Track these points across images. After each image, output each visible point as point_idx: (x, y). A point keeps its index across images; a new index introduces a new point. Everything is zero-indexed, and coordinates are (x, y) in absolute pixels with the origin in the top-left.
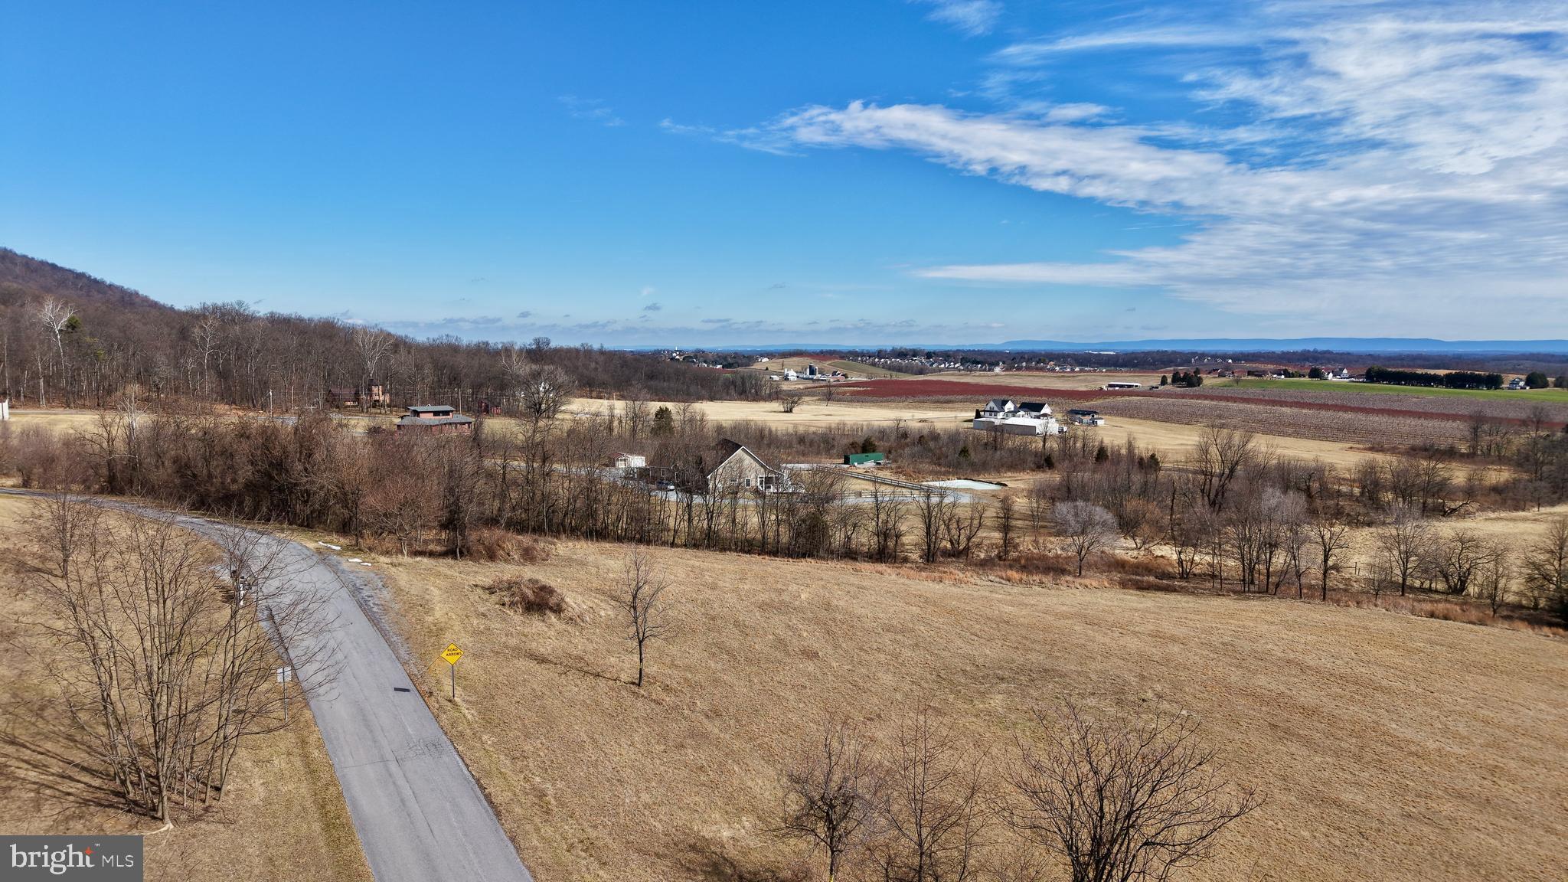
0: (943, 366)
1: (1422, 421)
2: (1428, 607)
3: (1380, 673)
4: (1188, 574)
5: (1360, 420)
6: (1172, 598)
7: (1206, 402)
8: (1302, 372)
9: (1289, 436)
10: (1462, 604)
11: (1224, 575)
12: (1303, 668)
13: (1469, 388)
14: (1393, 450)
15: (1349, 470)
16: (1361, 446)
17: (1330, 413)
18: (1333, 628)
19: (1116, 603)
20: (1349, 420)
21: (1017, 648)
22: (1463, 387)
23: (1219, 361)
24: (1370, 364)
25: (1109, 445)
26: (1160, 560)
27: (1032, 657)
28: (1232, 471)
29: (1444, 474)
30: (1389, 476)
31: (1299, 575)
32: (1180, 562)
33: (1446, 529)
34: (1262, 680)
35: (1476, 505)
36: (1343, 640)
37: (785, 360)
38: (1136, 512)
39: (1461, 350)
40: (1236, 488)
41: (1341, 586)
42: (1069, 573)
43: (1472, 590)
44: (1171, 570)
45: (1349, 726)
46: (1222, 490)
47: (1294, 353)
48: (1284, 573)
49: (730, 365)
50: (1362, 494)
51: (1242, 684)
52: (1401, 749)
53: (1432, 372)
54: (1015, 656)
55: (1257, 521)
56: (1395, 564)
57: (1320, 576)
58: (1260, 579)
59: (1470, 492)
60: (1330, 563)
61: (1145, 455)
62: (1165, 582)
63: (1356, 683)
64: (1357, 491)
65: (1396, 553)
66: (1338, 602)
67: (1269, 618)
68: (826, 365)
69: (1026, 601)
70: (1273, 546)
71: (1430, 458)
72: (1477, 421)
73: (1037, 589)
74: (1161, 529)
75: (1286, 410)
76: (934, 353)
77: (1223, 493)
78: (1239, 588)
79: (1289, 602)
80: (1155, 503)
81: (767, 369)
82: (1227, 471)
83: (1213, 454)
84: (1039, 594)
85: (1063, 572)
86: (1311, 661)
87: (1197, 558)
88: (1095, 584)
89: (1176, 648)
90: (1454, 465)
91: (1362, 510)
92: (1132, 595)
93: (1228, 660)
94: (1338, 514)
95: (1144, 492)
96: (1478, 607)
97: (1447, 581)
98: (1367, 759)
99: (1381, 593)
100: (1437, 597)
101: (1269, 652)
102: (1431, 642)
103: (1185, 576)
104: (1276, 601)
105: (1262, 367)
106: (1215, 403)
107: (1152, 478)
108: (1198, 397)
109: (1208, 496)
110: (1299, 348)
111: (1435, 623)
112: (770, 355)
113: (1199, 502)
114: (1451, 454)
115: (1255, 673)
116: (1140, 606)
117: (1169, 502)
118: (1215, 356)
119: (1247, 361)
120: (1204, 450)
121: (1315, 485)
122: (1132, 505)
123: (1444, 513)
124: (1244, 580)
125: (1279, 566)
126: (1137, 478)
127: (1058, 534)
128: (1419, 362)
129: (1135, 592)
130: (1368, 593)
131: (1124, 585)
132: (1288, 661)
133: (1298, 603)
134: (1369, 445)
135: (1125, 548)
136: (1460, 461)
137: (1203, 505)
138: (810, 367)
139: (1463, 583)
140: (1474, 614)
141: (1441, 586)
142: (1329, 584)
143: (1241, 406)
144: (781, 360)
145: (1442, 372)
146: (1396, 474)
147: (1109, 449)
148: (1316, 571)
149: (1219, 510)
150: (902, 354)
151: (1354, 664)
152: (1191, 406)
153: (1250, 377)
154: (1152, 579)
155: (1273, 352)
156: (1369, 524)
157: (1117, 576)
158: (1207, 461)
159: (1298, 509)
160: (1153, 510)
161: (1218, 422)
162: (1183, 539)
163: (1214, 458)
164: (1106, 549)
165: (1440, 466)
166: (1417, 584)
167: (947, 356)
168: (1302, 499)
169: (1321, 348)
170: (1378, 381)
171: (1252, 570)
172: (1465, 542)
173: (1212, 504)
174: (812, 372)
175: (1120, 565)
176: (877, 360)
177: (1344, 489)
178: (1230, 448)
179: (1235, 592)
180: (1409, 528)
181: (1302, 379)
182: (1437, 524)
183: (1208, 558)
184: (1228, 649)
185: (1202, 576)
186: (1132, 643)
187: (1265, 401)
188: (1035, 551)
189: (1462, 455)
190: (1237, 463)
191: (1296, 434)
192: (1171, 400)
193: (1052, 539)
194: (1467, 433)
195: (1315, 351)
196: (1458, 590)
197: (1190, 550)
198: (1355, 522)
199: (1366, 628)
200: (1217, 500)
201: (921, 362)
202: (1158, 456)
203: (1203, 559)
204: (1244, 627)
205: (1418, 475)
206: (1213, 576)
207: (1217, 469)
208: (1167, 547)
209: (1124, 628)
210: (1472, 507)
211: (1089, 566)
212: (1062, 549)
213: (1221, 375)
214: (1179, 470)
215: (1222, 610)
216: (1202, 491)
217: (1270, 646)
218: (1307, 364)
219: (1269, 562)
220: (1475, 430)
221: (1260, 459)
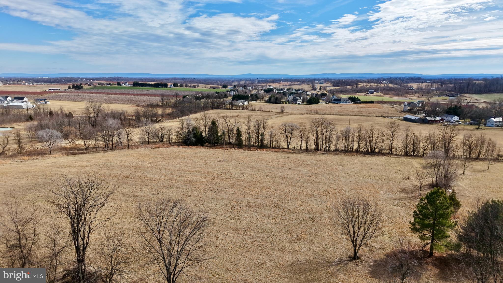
1: (149, 97)
2: (155, 146)
3: (144, 164)
4: (88, 148)
5: (133, 98)
6: (84, 155)
7: (85, 94)
8: (115, 84)
9: (113, 103)
10: (162, 144)
11: (100, 146)
12: (125, 167)
13: (161, 87)
14: (143, 106)
15: (132, 112)
16: (134, 105)
17: (124, 96)
18: (132, 155)
19: (65, 160)
20: (130, 98)
21: (33, 179)
22: (158, 87)
23: (88, 80)
24: (134, 81)
25: (54, 110)
26: (78, 145)
27: (40, 180)
28: (97, 115)
29: (156, 111)
30: (142, 113)
31: (121, 143)
32: (85, 145)
33: (157, 126)
34: (115, 172)
35: (164, 119)
36: (134, 158)
38: (67, 131)
39: (157, 77)
40: (99, 120)
41: (133, 144)
42: (47, 154)
43: (165, 140)
44: (82, 147)
45: (138, 178)
46: (95, 121)
47: (112, 78)
48: (117, 143)
50: (136, 118)
51: (109, 174)
52: (151, 180)
53: (150, 83)
54: (33, 181)
55: (107, 129)
56: (146, 136)
57: (127, 142)
58: (110, 146)
59: (162, 116)
60: (129, 138)
61: (67, 113)
62: (81, 151)
63: (139, 167)
64: (134, 118)
65: (146, 133)
66: (132, 148)
67: (114, 156)
69: (33, 165)
70: (112, 136)
71: (152, 107)
72: (163, 96)
73: (36, 161)
74: (77, 136)
75: (112, 96)
77: (96, 122)
78: (105, 149)
79: (119, 151)
80: (74, 127)
82: (96, 115)
83: (91, 110)
84: (37, 162)
85: (44, 154)
86: (127, 164)
87: (90, 143)
88: (57, 156)
89: (88, 169)
90: (158, 109)
91: (136, 123)
92: (70, 157)
93: (104, 169)
94: (130, 125)
95: (69, 124)
96: (166, 144)
97: (159, 139)
98: (143, 184)
99: (143, 144)
100: (157, 143)
101: (116, 164)
102: (156, 154)
103: (87, 149)
104: (116, 151)
105: (102, 82)
106: (89, 94)
107: (71, 120)
108: (83, 93)
109: (91, 123)
110: (113, 76)
111: (157, 149)
113: (88, 126)
114: (157, 106)
115: (112, 170)
116: (74, 159)
117: (78, 127)
118: (86, 79)
119: (97, 80)
120: (88, 109)
121: (123, 117)
122: (66, 129)
123: (157, 122)
124: (106, 147)
125: (115, 142)
126: (66, 120)
127: (40, 142)
128: (147, 80)
129: (71, 156)
130: (140, 145)
131: (67, 154)
132: (121, 166)
133: (122, 151)
134: (136, 105)
135: (65, 143)
136: (160, 108)
137: (90, 126)
139: (163, 138)
140: (165, 146)
141: (157, 140)
142: (130, 144)
143: (97, 95)
145: (153, 83)
146: (144, 112)
147: (54, 112)
148: (126, 141)
149: (95, 127)
151: (138, 163)
152: (80, 96)
153: (99, 86)
154: (76, 151)
155: (105, 78)
156: (138, 127)
157: (64, 152)
158: (89, 113)
159: (118, 124)
160: (73, 130)
161: (91, 100)
162: (85, 137)
163: (91, 112)
164: (58, 144)
165: (154, 109)
166: (152, 141)
168: (119, 121)
169: (120, 76)
170: (136, 86)
171: (107, 144)
172: (162, 128)
173: (93, 126)
175: (65, 149)
177: (131, 118)
178: (96, 108)
179: (103, 151)
180: (148, 127)
181: (115, 86)
182: (156, 125)
183: (94, 142)
184: (104, 166)
185: (93, 148)
186: (74, 170)
187: (105, 93)
188: (32, 149)
189: (160, 106)
190: (99, 112)
191: (116, 103)
192: (73, 94)
193: (38, 144)
194: (160, 100)
195: (118, 77)
196: (162, 141)
197: (87, 140)
198: (134, 127)
199: (140, 154)
200: (94, 124)
202: (73, 113)
203: (92, 143)
204: (107, 159)
205: (149, 112)
206: (96, 147)
207: (93, 115)
208: (80, 141)
209: (70, 166)
210: (163, 119)
211: (54, 150)
212: (42, 147)
213: (89, 85)
214: (80, 117)
215: (100, 156)
216: (89, 122)
217: (115, 163)
218: (116, 81)
219: (112, 141)
220: (162, 99)
221: (106, 111)
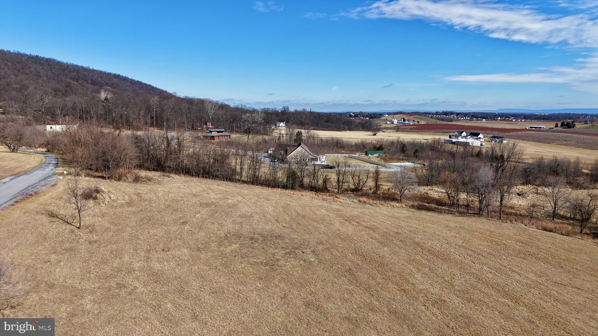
0: (463, 118)
37: (394, 116)
49: (372, 118)
68: (411, 117)
76: (460, 113)
81: (387, 119)
112: (389, 114)
138: (403, 118)
144: (393, 116)
150: (446, 113)
167: (465, 115)
174: (404, 120)
176: (435, 116)
192: (558, 134)
201: (454, 117)
